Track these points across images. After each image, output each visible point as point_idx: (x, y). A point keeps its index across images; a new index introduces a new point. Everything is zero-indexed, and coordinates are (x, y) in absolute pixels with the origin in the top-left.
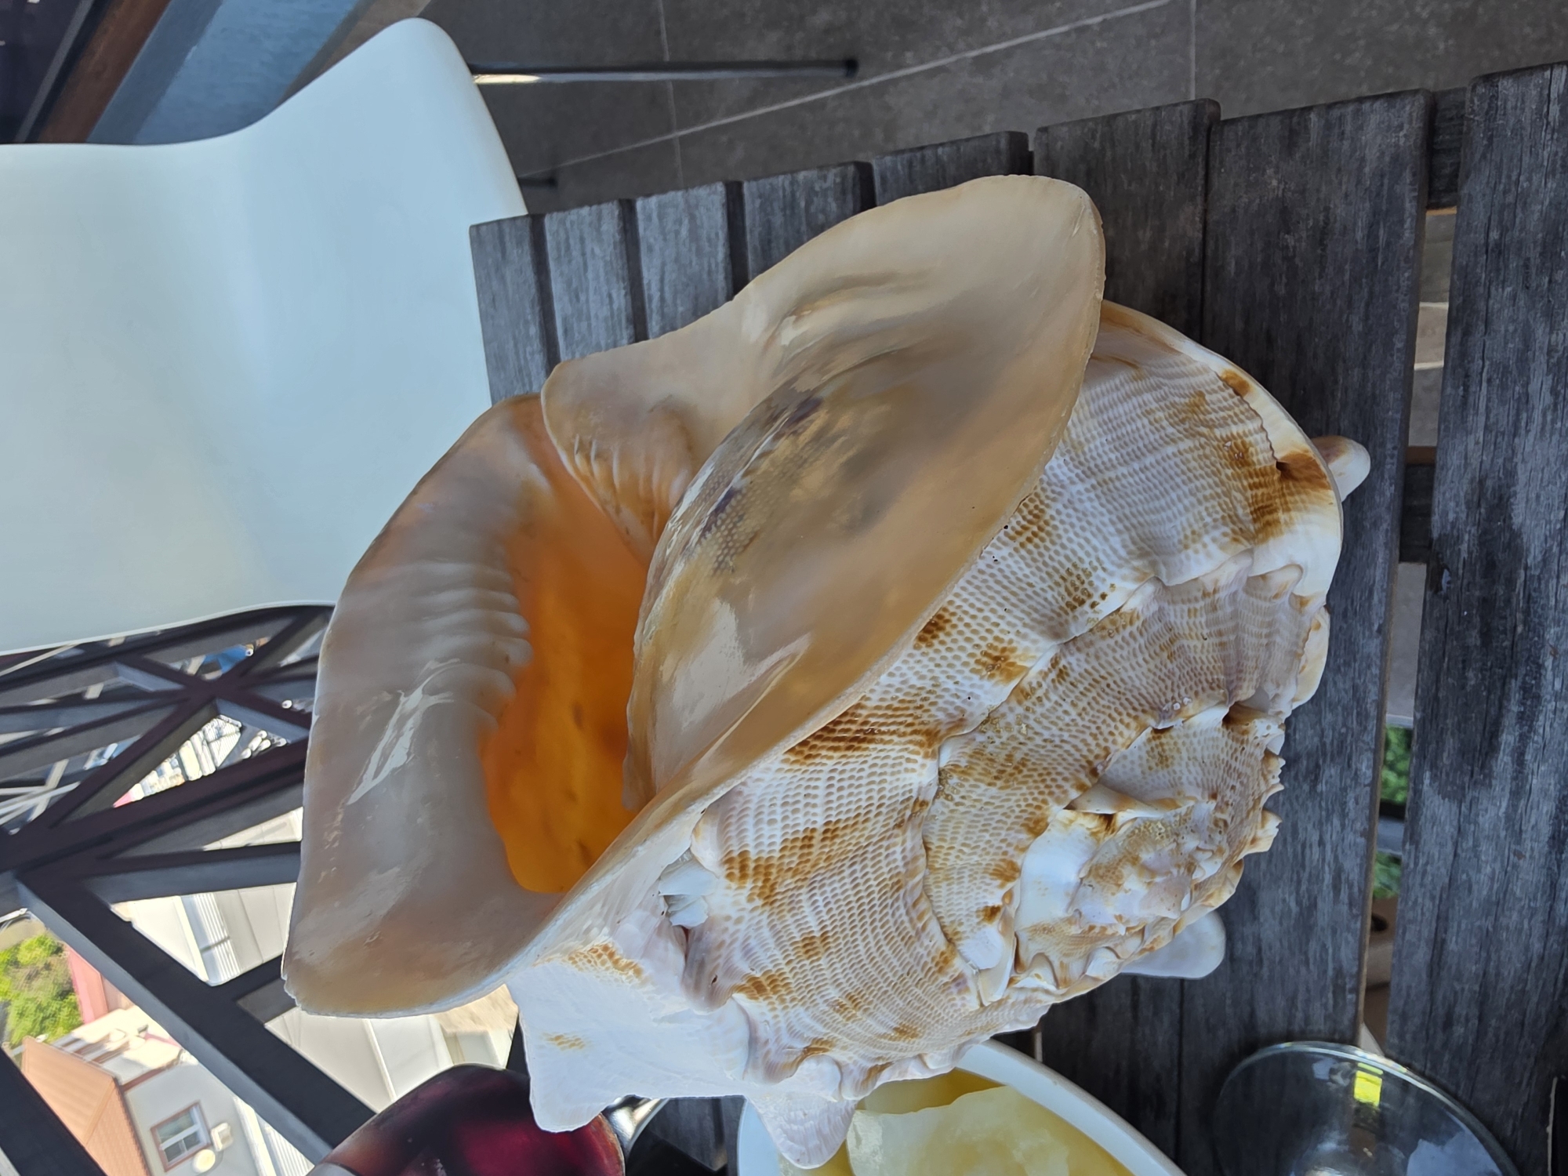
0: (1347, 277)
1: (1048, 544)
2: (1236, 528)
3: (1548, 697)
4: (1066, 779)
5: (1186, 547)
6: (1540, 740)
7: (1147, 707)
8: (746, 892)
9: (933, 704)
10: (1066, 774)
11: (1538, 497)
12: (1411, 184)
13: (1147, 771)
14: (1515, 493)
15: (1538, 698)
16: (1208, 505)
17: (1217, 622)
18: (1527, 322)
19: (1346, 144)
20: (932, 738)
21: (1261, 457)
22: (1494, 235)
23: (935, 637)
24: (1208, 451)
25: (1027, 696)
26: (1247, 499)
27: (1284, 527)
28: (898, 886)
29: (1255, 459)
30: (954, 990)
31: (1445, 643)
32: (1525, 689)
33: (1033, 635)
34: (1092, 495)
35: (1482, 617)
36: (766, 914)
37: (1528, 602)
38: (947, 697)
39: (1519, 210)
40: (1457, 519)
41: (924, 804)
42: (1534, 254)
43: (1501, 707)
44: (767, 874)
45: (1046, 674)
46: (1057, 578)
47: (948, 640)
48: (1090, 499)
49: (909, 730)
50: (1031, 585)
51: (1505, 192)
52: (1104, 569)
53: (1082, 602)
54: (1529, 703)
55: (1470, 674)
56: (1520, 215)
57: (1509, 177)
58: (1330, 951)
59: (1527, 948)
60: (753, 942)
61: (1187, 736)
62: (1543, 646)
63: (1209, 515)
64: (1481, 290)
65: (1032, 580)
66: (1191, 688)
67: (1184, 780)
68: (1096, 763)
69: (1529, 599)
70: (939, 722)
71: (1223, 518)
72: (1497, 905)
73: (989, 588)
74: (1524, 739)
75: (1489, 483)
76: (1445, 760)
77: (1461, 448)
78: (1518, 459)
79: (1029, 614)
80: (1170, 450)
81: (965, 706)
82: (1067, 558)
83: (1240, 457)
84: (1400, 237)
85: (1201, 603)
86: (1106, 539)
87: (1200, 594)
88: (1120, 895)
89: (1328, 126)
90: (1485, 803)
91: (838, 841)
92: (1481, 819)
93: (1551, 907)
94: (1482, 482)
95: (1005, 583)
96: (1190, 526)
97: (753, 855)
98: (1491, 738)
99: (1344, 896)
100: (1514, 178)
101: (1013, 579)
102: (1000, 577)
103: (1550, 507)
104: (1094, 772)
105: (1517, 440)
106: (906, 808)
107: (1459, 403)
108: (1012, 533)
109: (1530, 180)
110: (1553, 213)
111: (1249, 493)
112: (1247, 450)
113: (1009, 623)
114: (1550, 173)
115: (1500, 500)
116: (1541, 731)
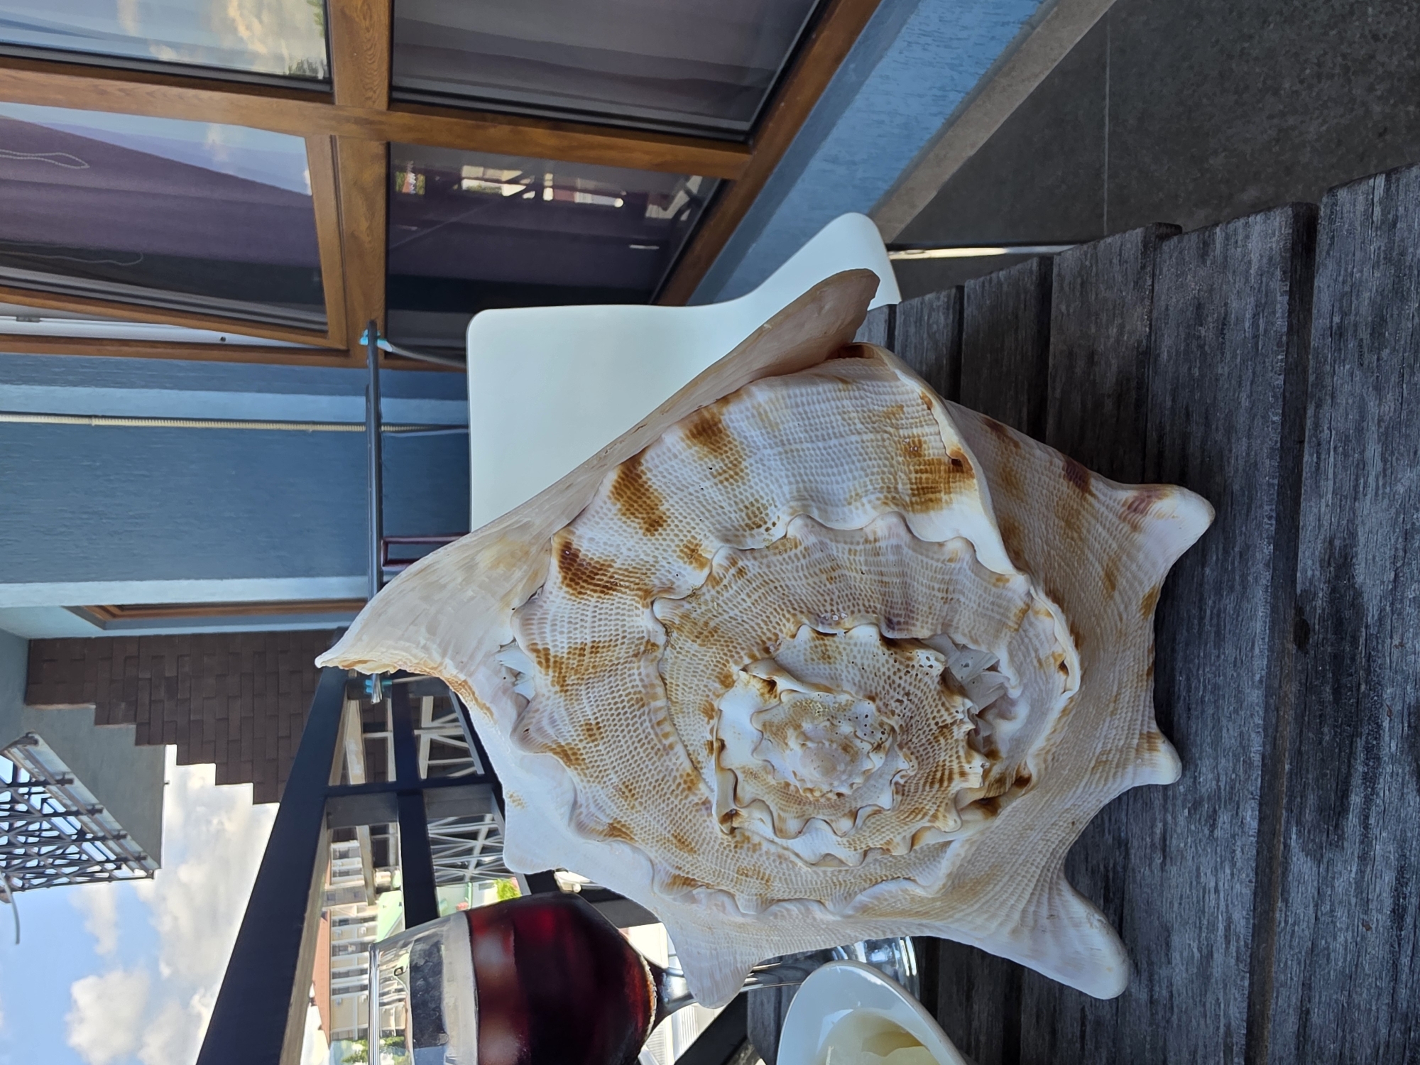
0: (1238, 360)
1: (740, 484)
2: (889, 496)
3: (1386, 759)
4: (743, 649)
5: (850, 504)
6: (1380, 803)
7: (805, 610)
8: (550, 678)
9: (654, 574)
10: (744, 646)
11: (1374, 558)
12: (1281, 280)
13: (810, 661)
14: (1356, 552)
15: (1378, 759)
16: (873, 478)
17: (878, 564)
18: (1362, 398)
19: (1239, 250)
20: (649, 596)
21: (931, 451)
22: (1337, 319)
23: (657, 530)
24: (887, 443)
25: (718, 583)
26: (910, 479)
27: (944, 505)
28: (641, 703)
29: (926, 452)
30: (704, 812)
31: (1306, 696)
32: (1368, 749)
33: (712, 538)
34: (777, 458)
35: (1334, 673)
36: (563, 699)
37: (1368, 661)
38: (663, 571)
39: (1353, 298)
40: (1313, 575)
41: (654, 645)
42: (1365, 334)
43: (1349, 766)
44: (561, 668)
45: (727, 570)
46: (741, 506)
47: (664, 533)
48: (775, 460)
49: (636, 587)
50: (722, 507)
51: (1344, 282)
52: (776, 506)
53: (759, 526)
54: (1371, 764)
55: (1326, 730)
56: (1355, 302)
57: (1346, 270)
58: (1222, 1006)
59: (1376, 1032)
60: (556, 716)
61: (849, 644)
62: (1381, 706)
63: (872, 484)
64: (1328, 368)
65: (723, 504)
66: (849, 607)
67: (843, 677)
68: (769, 644)
69: (1369, 658)
70: (654, 586)
71: (882, 488)
72: (1350, 978)
73: (693, 504)
74: (1368, 801)
75: (1337, 543)
76: (1308, 816)
77: (1315, 510)
78: (1358, 521)
79: (713, 524)
80: (854, 438)
81: (674, 580)
82: (752, 495)
83: (914, 450)
84: (1273, 324)
85: (861, 547)
86: (781, 487)
87: (862, 540)
88: (788, 752)
89: (1227, 238)
90: (1339, 867)
91: (598, 655)
92: (1336, 883)
93: (1394, 989)
94: (1331, 542)
95: (705, 503)
96: (855, 489)
97: (552, 652)
98: (1343, 797)
99: (1233, 949)
100: (1349, 270)
101: (710, 501)
102: (702, 499)
103: (1384, 568)
104: (767, 650)
105: (1357, 503)
106: (641, 644)
107: (1313, 469)
108: (715, 473)
109: (1361, 271)
110: (1379, 298)
111: (913, 476)
112: (921, 446)
113: (701, 529)
114: (1376, 266)
115: (1346, 559)
116: (1382, 794)
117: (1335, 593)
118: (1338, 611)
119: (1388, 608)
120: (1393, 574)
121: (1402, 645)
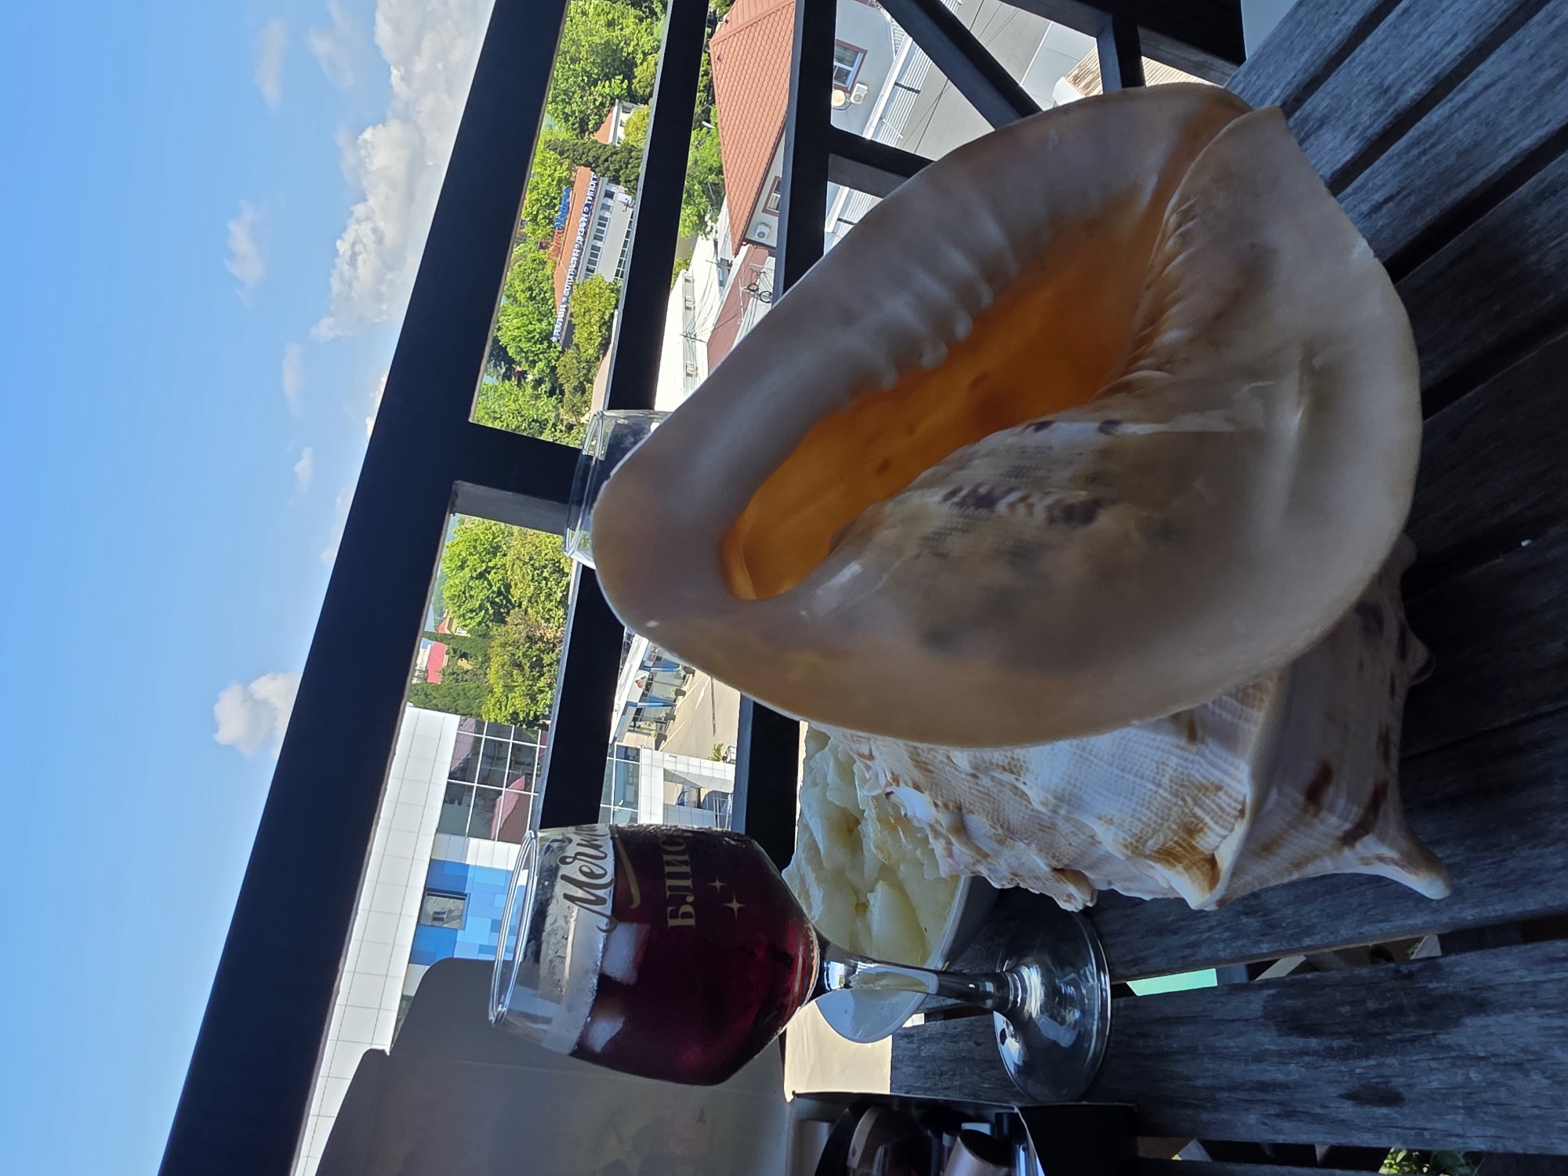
2: (1136, 845)
5: (1100, 818)
6: (1319, 1065)
14: (1489, 1016)
15: (1346, 1058)
16: (1136, 822)
21: (1202, 842)
24: (1175, 808)
26: (1165, 843)
27: (1173, 868)
29: (1198, 839)
31: (1363, 985)
32: (1349, 1048)
35: (1389, 1008)
37: (1410, 1040)
40: (1457, 974)
54: (1341, 1053)
55: (1347, 1008)
59: (1196, 1077)
63: (1130, 825)
68: (963, 808)
71: (1136, 834)
75: (1491, 994)
76: (1287, 1003)
78: (1518, 1013)
80: (1151, 786)
83: (1192, 829)
85: (1085, 837)
86: (1053, 773)
87: (1087, 834)
90: (1269, 1034)
92: (1258, 1033)
93: (1222, 1089)
94: (1490, 988)
96: (1112, 818)
98: (1310, 1031)
104: (958, 810)
107: (1552, 955)
111: (1171, 843)
112: (1199, 832)
115: (1481, 1006)
118: (1437, 1004)
119: (1454, 1054)
121: (1431, 1070)
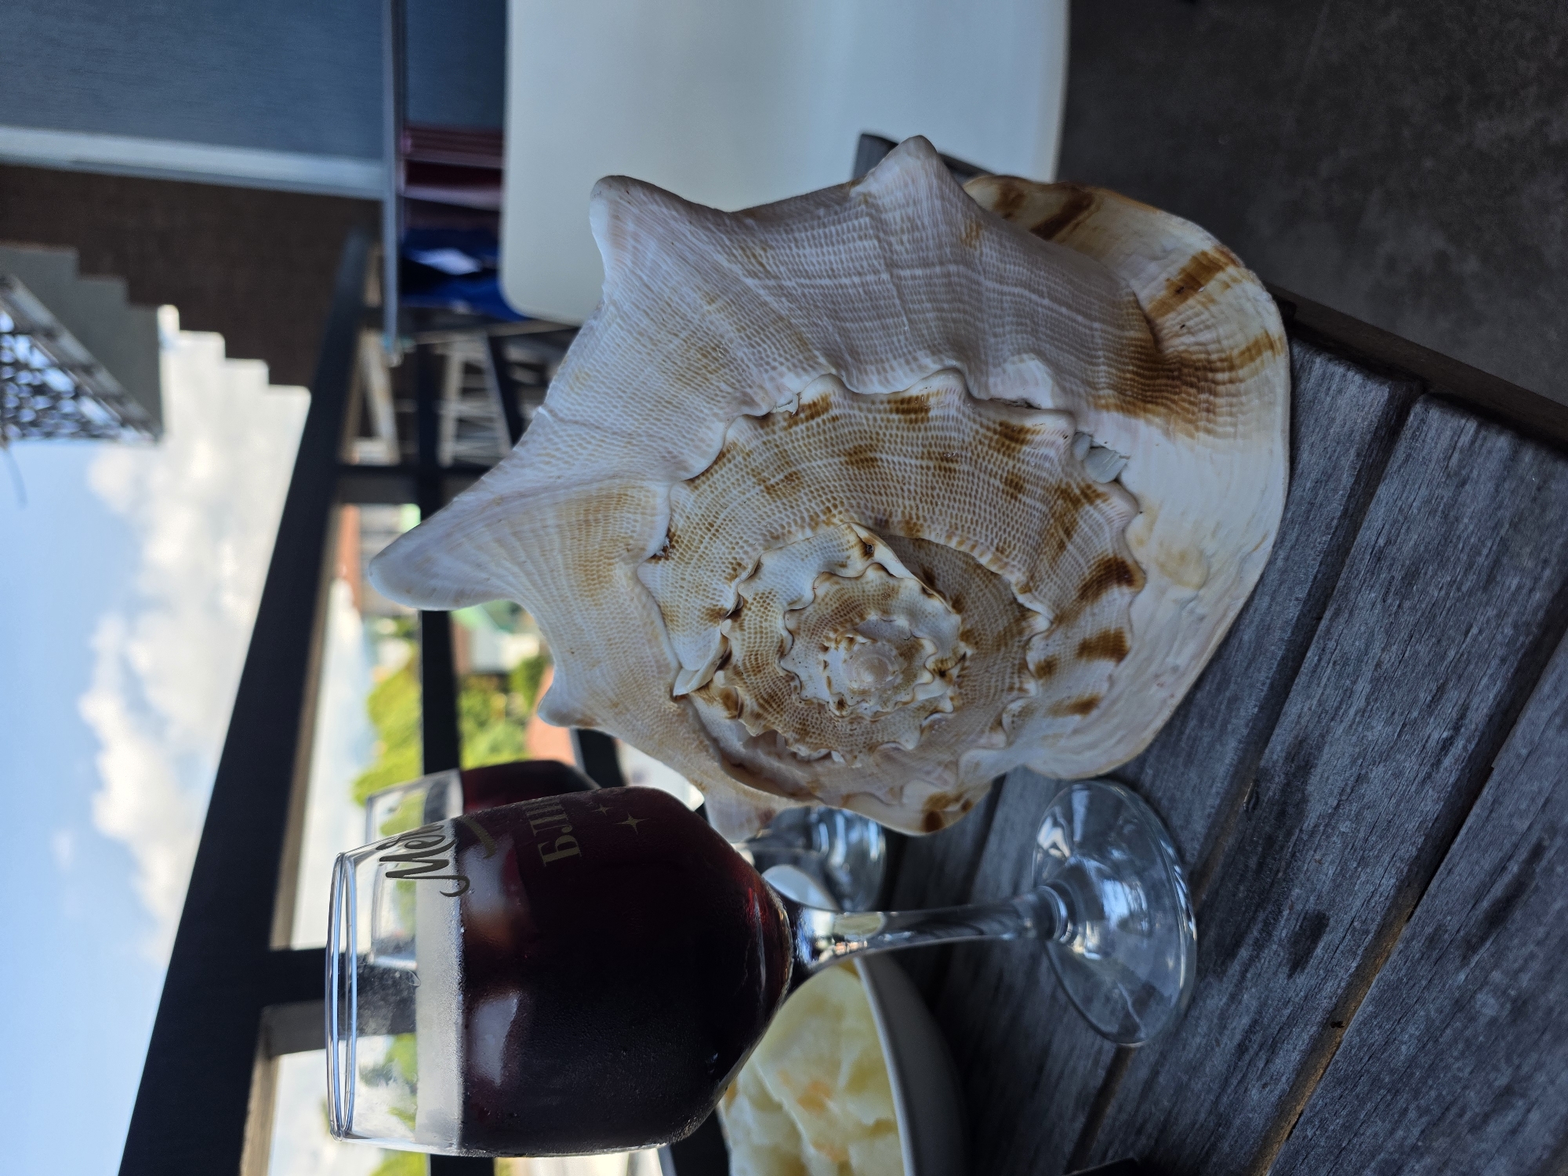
3: (1276, 939)
6: (1259, 967)
12: (1353, 461)
14: (1317, 764)
15: (1270, 935)
19: (1329, 399)
22: (1381, 542)
32: (1266, 924)
35: (1264, 849)
39: (1402, 531)
42: (1398, 575)
43: (1248, 926)
51: (1401, 509)
55: (1242, 888)
56: (1402, 536)
57: (1407, 498)
62: (1287, 898)
64: (1357, 583)
69: (1293, 855)
74: (1252, 960)
77: (1299, 706)
78: (1329, 739)
84: (1330, 502)
90: (1214, 992)
92: (1208, 1002)
98: (1235, 945)
100: (1410, 500)
103: (1331, 793)
105: (1332, 724)
107: (1311, 669)
109: (1419, 509)
110: (1422, 548)
114: (1432, 513)
115: (1306, 765)
116: (1263, 961)
117: (1287, 787)
118: (1285, 803)
119: (1322, 828)
120: (1335, 803)
121: (1320, 862)
